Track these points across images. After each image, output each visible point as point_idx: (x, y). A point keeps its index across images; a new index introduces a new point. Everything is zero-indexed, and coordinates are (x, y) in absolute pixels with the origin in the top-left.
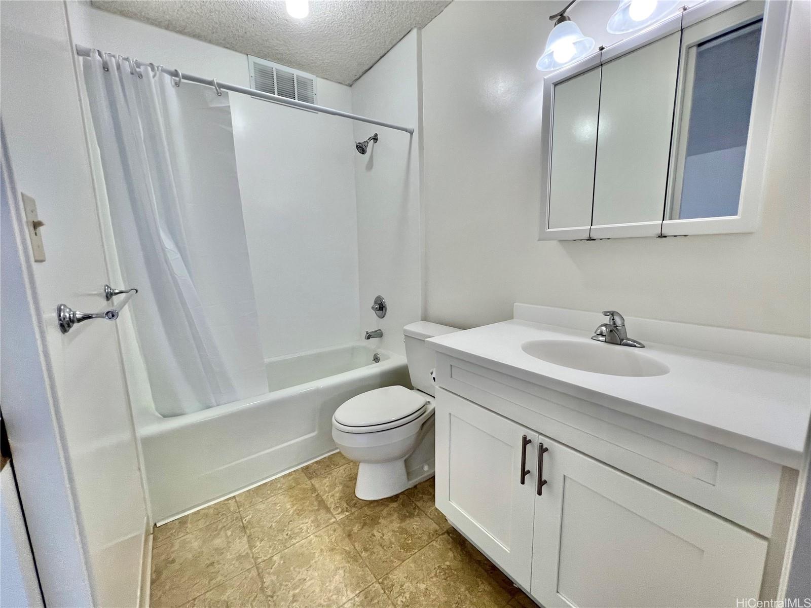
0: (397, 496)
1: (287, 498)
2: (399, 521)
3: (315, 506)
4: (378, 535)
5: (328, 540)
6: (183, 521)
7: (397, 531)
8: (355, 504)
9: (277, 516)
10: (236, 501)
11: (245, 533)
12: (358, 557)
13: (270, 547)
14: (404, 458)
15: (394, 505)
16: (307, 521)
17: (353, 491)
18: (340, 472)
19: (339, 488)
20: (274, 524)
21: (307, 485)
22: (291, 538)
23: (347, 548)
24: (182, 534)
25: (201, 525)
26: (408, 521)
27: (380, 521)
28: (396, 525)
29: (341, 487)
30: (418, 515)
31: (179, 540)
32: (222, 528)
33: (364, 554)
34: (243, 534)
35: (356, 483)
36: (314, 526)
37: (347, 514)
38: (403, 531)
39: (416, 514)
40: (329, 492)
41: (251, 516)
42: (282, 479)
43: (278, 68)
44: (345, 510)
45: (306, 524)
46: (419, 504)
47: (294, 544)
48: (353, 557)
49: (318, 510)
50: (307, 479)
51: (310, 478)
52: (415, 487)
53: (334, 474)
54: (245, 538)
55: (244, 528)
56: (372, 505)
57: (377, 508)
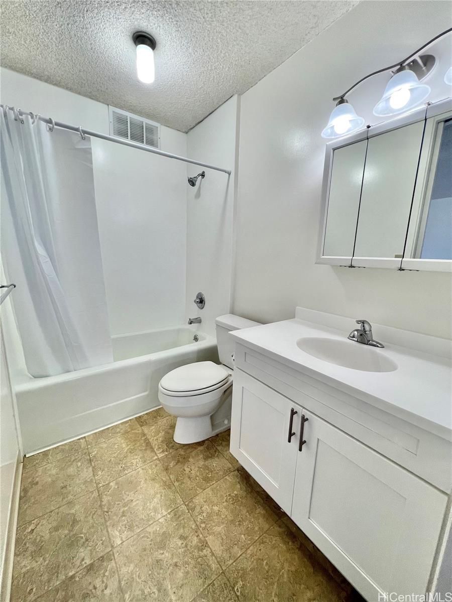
0: (204, 441)
1: (123, 440)
2: (203, 461)
3: (143, 447)
4: (187, 470)
5: (150, 473)
6: (45, 454)
7: (201, 468)
8: (173, 446)
9: (115, 453)
10: (86, 441)
11: (91, 464)
12: (172, 486)
13: (108, 476)
14: (211, 415)
15: (201, 448)
16: (136, 457)
17: (171, 437)
18: (163, 422)
19: (162, 434)
20: (112, 459)
21: (138, 430)
22: (124, 470)
23: (164, 479)
24: (45, 463)
25: (59, 457)
26: (210, 461)
27: (189, 460)
28: (201, 463)
29: (163, 433)
30: (217, 456)
31: (41, 468)
32: (74, 461)
33: (176, 484)
34: (89, 465)
35: (174, 431)
36: (142, 461)
37: (167, 453)
38: (206, 467)
39: (216, 455)
40: (155, 436)
41: (96, 452)
42: (120, 426)
43: (131, 117)
44: (165, 450)
45: (136, 460)
46: (219, 448)
47: (126, 474)
48: (168, 486)
49: (146, 450)
50: (139, 426)
51: (141, 426)
52: (217, 435)
53: (159, 423)
54: (91, 469)
55: (90, 460)
56: (184, 448)
57: (189, 449)
